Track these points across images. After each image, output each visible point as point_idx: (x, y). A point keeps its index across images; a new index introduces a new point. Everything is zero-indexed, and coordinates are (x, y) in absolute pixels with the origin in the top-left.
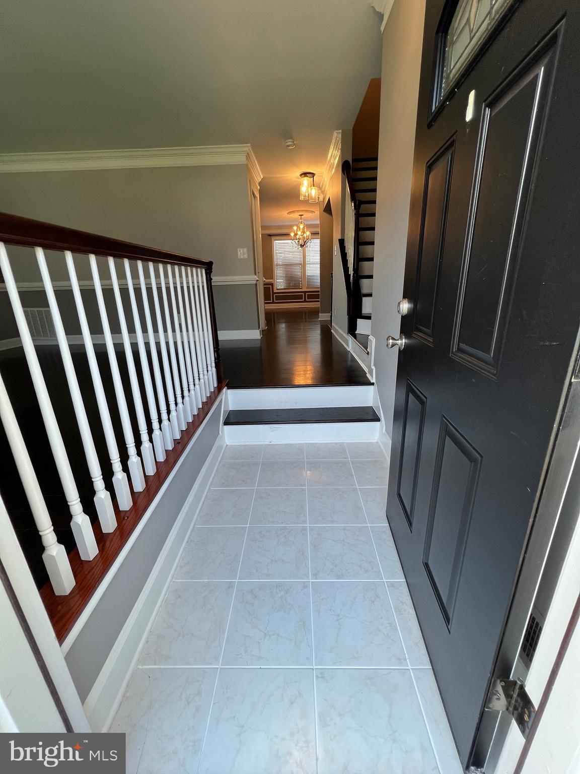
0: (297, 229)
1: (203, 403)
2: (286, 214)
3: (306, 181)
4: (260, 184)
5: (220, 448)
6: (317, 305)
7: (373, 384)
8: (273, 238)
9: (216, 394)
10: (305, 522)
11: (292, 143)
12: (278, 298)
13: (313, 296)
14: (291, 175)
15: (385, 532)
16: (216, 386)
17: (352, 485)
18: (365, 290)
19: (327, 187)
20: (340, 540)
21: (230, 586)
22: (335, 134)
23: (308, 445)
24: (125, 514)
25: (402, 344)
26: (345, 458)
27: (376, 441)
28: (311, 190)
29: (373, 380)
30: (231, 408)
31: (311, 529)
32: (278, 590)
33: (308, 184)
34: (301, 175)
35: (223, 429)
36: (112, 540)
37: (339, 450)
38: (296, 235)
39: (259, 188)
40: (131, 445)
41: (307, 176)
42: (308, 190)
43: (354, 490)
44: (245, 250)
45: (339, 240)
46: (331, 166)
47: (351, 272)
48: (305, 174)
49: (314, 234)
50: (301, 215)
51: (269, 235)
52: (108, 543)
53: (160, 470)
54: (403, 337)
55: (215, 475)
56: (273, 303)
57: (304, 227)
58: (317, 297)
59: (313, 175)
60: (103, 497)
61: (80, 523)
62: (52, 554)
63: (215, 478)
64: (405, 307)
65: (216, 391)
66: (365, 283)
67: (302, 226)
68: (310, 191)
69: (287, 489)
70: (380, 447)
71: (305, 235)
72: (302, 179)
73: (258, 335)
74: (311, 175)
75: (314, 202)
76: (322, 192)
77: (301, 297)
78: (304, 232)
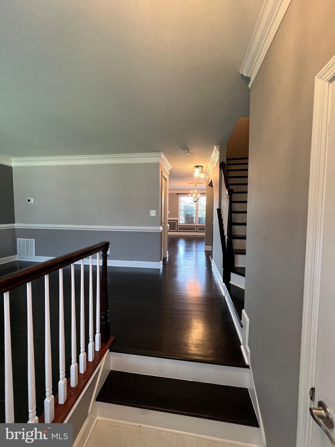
0: (193, 192)
2: (187, 184)
3: (197, 170)
4: (169, 171)
6: (204, 234)
7: (248, 367)
8: (179, 195)
11: (188, 152)
12: (180, 229)
13: (201, 229)
14: (189, 167)
19: (211, 173)
22: (215, 147)
28: (201, 175)
33: (199, 172)
34: (195, 167)
38: (192, 195)
39: (169, 174)
42: (198, 175)
44: (155, 211)
45: (217, 209)
46: (213, 163)
48: (197, 167)
49: (203, 194)
50: (196, 185)
51: (177, 194)
56: (177, 231)
58: (203, 229)
59: (202, 167)
67: (196, 191)
71: (198, 196)
72: (195, 169)
73: (159, 265)
74: (201, 167)
75: (203, 180)
76: (208, 176)
77: (194, 229)
78: (197, 194)
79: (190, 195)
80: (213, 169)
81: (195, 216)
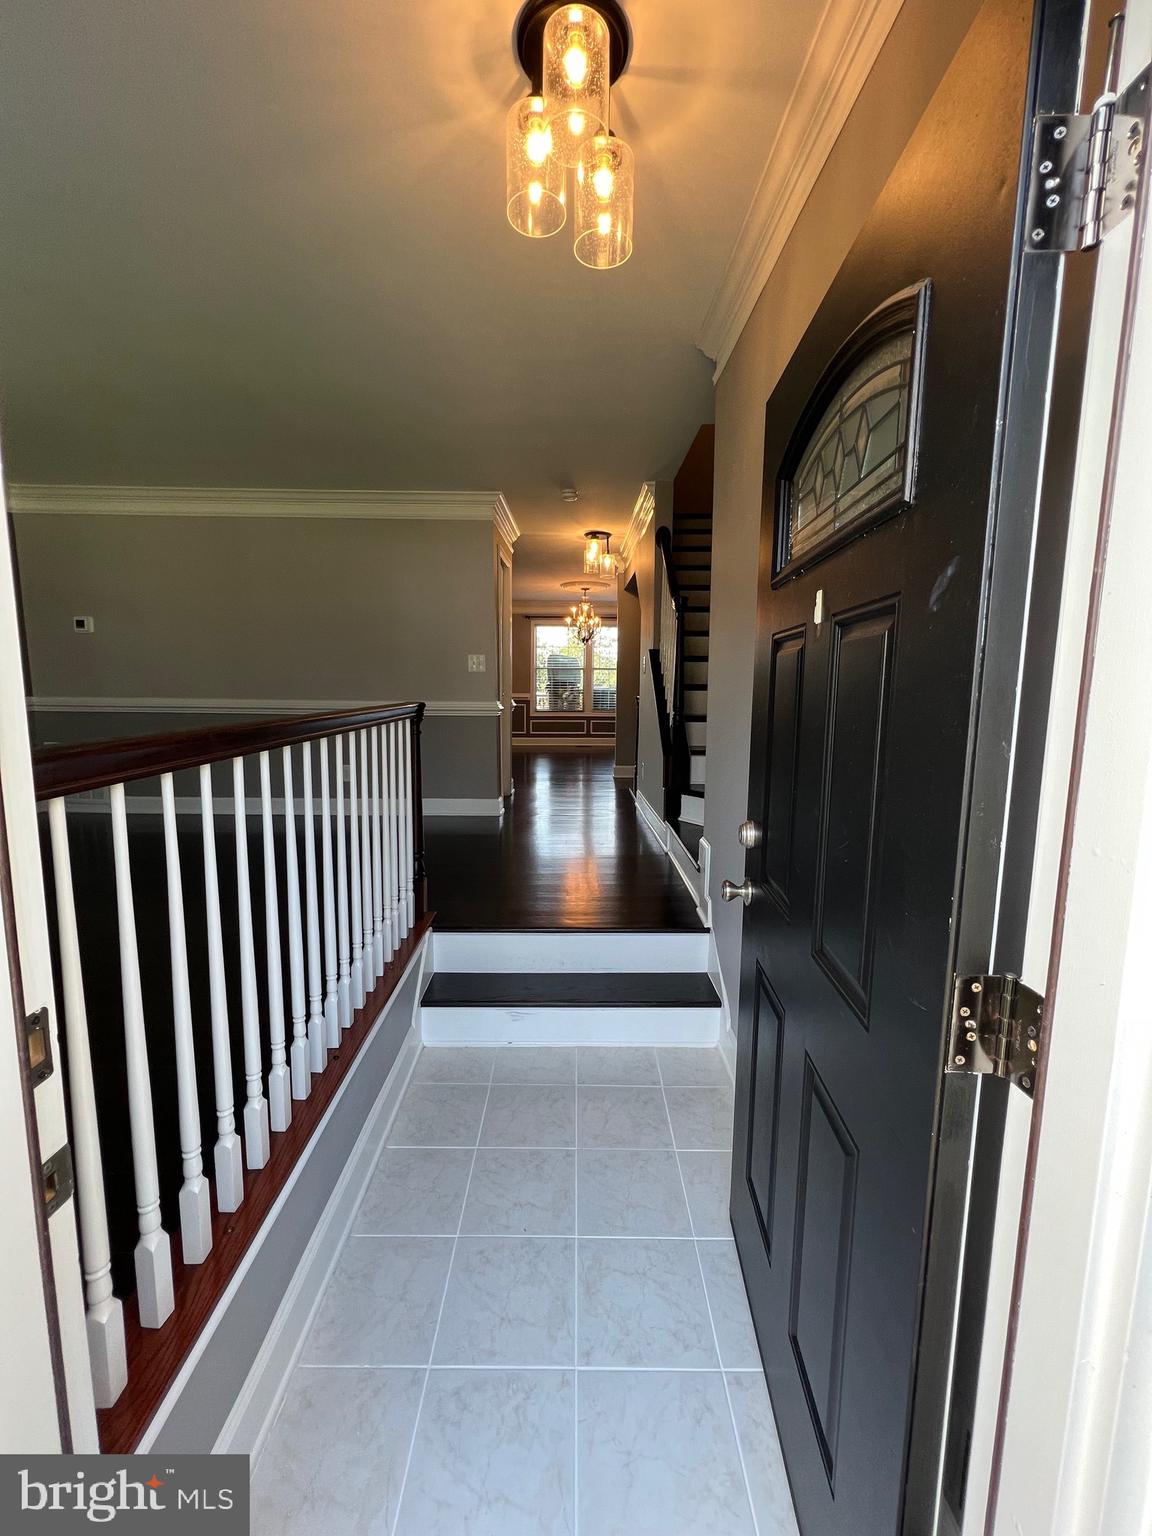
0: (577, 611)
1: (386, 964)
2: (559, 586)
3: (594, 545)
4: (514, 545)
5: (411, 1052)
6: (611, 742)
7: (707, 930)
8: (533, 622)
9: (411, 945)
10: (570, 1229)
11: (573, 495)
12: (537, 727)
13: (603, 726)
14: (571, 533)
15: (724, 1255)
16: (411, 926)
17: (667, 1145)
18: (695, 742)
19: (631, 555)
20: (638, 1273)
21: (416, 1378)
22: (645, 487)
23: (584, 1050)
24: (229, 1220)
25: (747, 895)
26: (654, 1083)
27: (714, 1046)
28: (603, 558)
29: (708, 924)
30: (437, 969)
31: (582, 1246)
32: (511, 1392)
33: (599, 549)
34: (587, 535)
35: (419, 1013)
36: (201, 1280)
37: (643, 1061)
38: (574, 621)
39: (512, 551)
40: (255, 1077)
41: (597, 538)
42: (597, 558)
43: (670, 1156)
44: (482, 658)
45: (650, 651)
46: (639, 526)
47: (670, 709)
48: (594, 534)
49: (607, 619)
50: (585, 589)
51: (527, 619)
52: (193, 1288)
53: (297, 1119)
54: (749, 883)
55: (397, 1115)
56: (528, 735)
57: (589, 609)
58: (609, 727)
59: (608, 535)
60: (196, 1190)
61: (153, 1250)
62: (99, 1320)
63: (397, 1123)
64: (751, 834)
65: (412, 938)
66: (695, 727)
67: (586, 607)
68: (601, 561)
69: (538, 1153)
70: (721, 1058)
71: (591, 622)
72: (589, 541)
73: (496, 808)
74: (605, 536)
75: (609, 573)
76: (622, 563)
77: (580, 727)
78: (589, 617)
79: (568, 620)
80: (639, 543)
81: (581, 688)
